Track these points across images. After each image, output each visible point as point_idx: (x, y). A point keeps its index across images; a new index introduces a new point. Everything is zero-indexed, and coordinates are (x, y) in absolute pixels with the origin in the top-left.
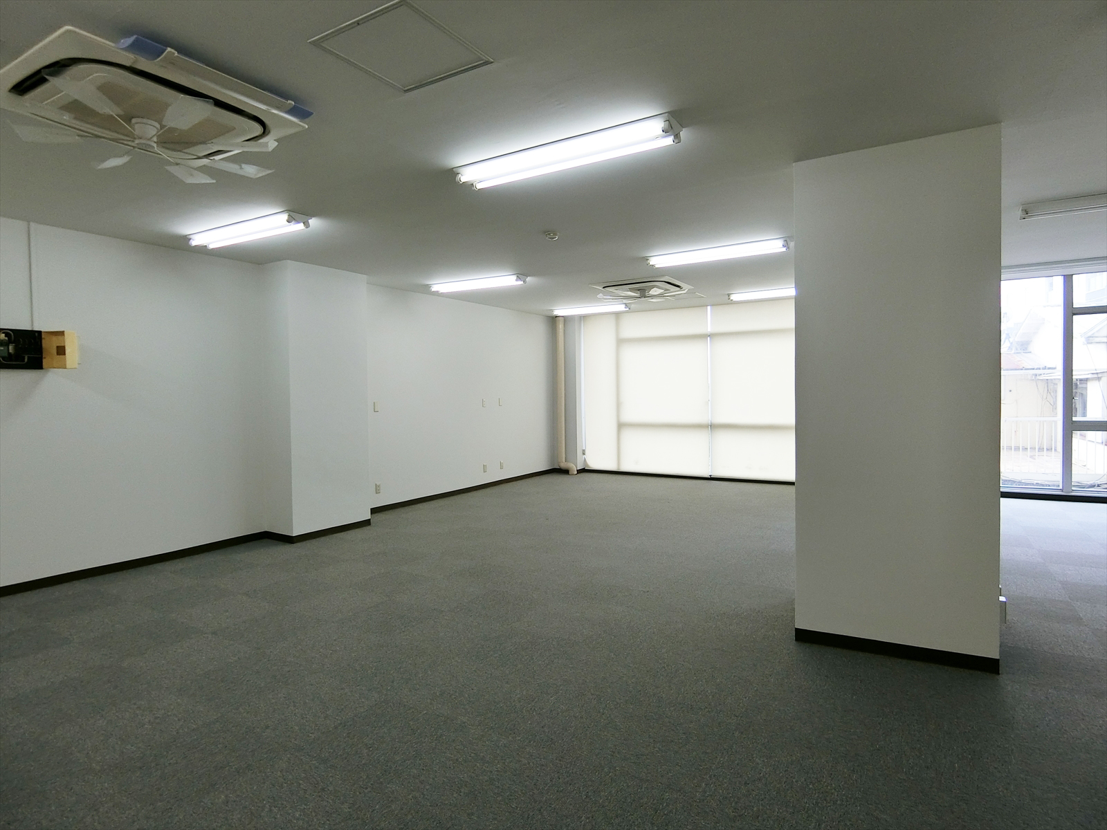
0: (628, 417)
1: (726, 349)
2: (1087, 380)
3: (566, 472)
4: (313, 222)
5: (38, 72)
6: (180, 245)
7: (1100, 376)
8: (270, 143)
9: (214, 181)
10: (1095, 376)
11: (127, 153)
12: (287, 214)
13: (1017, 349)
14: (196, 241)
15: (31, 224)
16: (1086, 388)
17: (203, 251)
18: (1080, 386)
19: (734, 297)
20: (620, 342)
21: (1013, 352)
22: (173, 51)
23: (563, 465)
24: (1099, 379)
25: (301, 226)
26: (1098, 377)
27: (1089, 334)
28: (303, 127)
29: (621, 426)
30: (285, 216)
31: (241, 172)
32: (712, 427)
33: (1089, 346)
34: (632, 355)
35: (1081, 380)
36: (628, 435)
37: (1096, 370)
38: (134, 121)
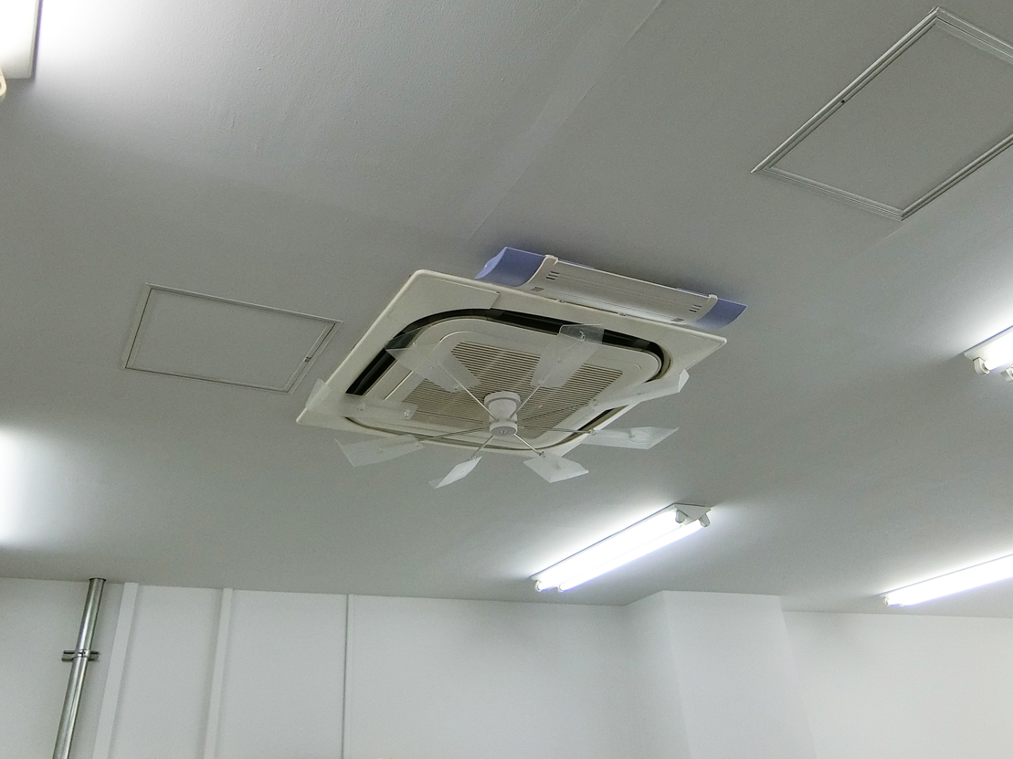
4: (713, 514)
5: (383, 352)
6: (523, 595)
8: (679, 378)
9: (587, 472)
11: (474, 455)
12: (676, 509)
14: (543, 584)
15: (350, 596)
17: (553, 597)
22: (553, 257)
25: (695, 527)
28: (721, 342)
30: (672, 514)
31: (631, 444)
38: (487, 399)
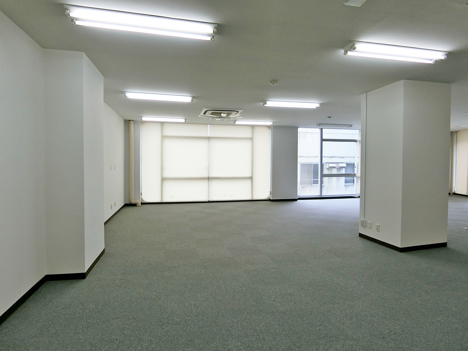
0: (167, 175)
1: (215, 144)
3: (135, 205)
19: (237, 123)
20: (164, 137)
23: (133, 202)
29: (163, 179)
32: (209, 179)
34: (169, 144)
36: (167, 184)
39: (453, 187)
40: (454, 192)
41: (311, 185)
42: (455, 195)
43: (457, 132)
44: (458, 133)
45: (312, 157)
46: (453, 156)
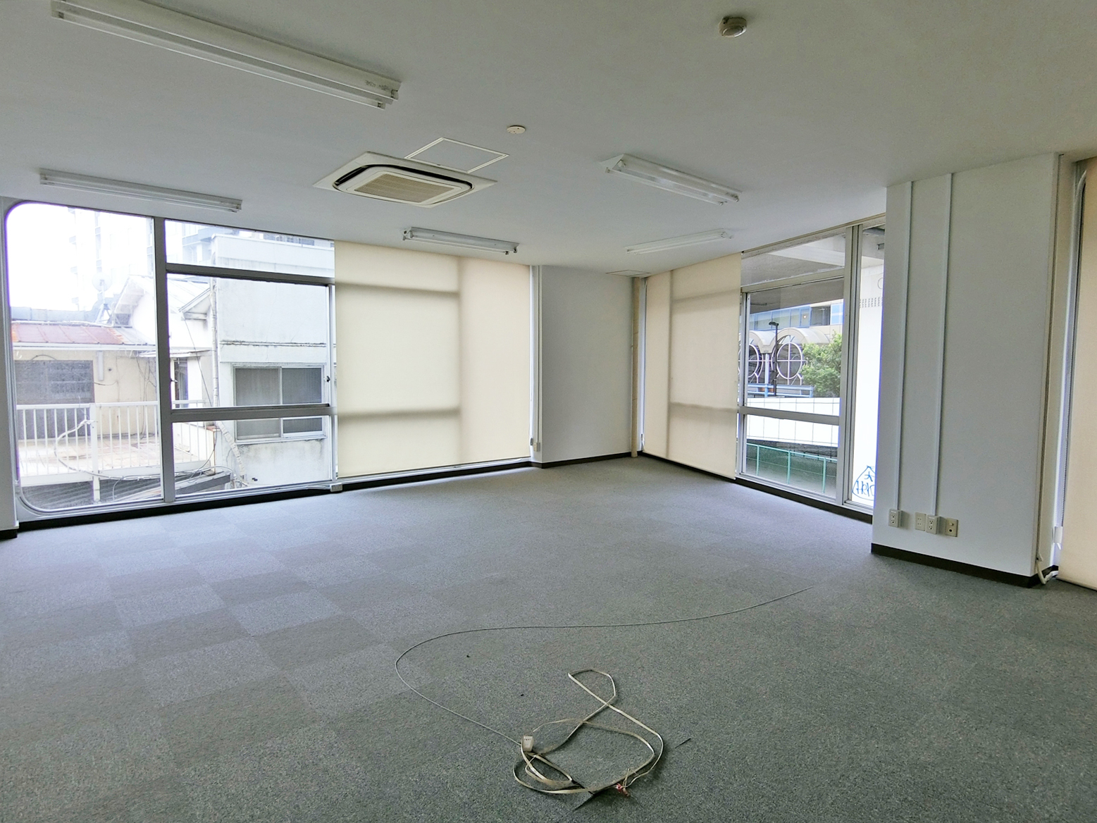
2: (186, 359)
7: (198, 355)
10: (195, 355)
13: (116, 323)
16: (186, 368)
18: (180, 366)
21: (112, 325)
24: (198, 358)
26: (197, 355)
27: (187, 309)
33: (188, 322)
35: (180, 359)
37: (195, 348)
39: (639, 436)
40: (640, 450)
41: (280, 436)
42: (643, 459)
43: (646, 279)
44: (650, 282)
45: (276, 345)
46: (637, 348)
